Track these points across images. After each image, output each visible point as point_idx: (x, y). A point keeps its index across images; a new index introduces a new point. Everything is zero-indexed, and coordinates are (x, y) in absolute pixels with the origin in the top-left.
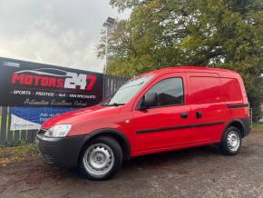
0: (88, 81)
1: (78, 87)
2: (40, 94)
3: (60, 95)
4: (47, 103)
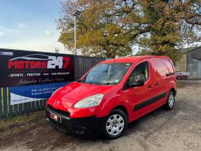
0: (64, 62)
1: (57, 67)
3: (45, 74)
4: (36, 81)
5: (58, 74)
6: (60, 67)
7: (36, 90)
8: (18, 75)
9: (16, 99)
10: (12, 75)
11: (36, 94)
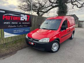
0: (27, 17)
1: (25, 20)
2: (13, 23)
3: (20, 23)
4: (16, 26)
5: (25, 23)
6: (26, 20)
7: (15, 31)
8: (8, 23)
9: (7, 35)
10: (5, 23)
11: (16, 32)
